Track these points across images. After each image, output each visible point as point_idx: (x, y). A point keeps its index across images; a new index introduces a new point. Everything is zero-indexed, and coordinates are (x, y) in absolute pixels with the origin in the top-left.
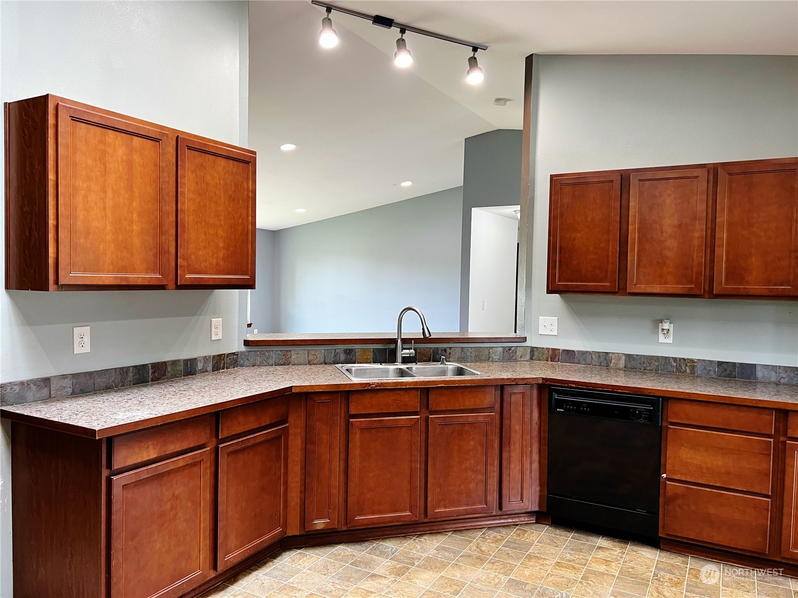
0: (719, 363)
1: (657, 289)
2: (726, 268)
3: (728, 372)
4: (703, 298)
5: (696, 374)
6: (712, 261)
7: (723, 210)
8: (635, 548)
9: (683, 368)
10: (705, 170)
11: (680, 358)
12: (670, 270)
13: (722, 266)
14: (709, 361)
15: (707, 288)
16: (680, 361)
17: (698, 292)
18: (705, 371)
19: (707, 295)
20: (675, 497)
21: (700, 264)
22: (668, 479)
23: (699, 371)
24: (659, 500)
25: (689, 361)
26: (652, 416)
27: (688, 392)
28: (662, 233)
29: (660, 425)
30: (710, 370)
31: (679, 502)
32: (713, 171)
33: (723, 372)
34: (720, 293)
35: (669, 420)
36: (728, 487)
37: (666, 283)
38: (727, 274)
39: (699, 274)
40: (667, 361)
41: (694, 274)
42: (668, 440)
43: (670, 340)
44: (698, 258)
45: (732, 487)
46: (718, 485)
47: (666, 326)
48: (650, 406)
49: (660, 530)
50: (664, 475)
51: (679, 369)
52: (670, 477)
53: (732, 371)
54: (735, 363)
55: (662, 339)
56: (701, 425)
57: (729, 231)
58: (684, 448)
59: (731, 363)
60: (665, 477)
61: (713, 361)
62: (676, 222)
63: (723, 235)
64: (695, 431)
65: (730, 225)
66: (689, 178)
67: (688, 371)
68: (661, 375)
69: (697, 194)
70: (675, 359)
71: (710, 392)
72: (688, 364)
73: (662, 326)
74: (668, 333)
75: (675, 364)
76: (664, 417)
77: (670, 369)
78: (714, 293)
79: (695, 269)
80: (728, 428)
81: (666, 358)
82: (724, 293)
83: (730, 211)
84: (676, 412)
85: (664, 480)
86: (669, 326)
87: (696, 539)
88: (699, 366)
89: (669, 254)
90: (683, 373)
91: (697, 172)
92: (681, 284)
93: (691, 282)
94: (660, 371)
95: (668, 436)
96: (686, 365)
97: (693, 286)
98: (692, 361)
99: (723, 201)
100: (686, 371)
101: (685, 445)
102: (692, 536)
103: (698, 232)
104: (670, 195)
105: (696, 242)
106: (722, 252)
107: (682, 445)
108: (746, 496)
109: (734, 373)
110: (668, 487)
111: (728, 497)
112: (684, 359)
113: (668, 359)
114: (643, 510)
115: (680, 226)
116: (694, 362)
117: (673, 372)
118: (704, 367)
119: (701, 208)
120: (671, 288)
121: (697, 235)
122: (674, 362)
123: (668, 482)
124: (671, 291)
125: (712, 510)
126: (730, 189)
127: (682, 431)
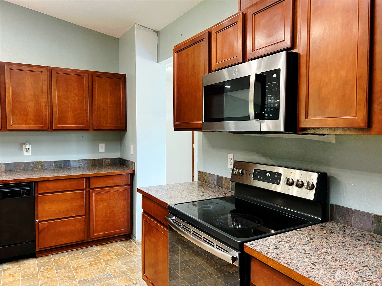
0: (54, 162)
1: (25, 127)
2: (58, 117)
3: (59, 165)
4: (48, 131)
5: (44, 169)
6: (52, 114)
7: (55, 90)
8: (24, 262)
9: (38, 167)
10: (45, 69)
11: (35, 162)
12: (31, 117)
13: (56, 115)
14: (50, 161)
15: (50, 127)
16: (35, 163)
17: (46, 129)
18: (48, 166)
19: (50, 130)
20: (44, 229)
21: (46, 115)
22: (40, 221)
23: (45, 167)
24: (35, 233)
25: (40, 162)
26: (30, 192)
27: (47, 177)
28: (25, 98)
29: (34, 196)
30: (51, 166)
31: (45, 231)
32: (50, 71)
33: (56, 166)
34: (56, 129)
35: (39, 192)
36: (68, 216)
37: (29, 124)
38: (58, 120)
39: (46, 119)
40: (29, 164)
41: (43, 120)
42: (39, 202)
43: (30, 153)
44: (45, 112)
45: (69, 216)
46: (64, 217)
47: (28, 146)
48: (28, 187)
49: (37, 248)
50: (38, 220)
51: (35, 167)
52: (40, 220)
53: (60, 165)
54: (61, 161)
55: (25, 153)
56: (55, 191)
57: (58, 100)
58: (47, 204)
59: (60, 161)
60: (38, 221)
61: (52, 161)
62: (33, 94)
63: (56, 101)
64: (52, 195)
65: (59, 97)
66: (38, 72)
67: (40, 167)
68: (27, 171)
69: (42, 80)
70: (33, 163)
71: (57, 175)
72: (40, 164)
73: (25, 146)
74: (29, 150)
75: (33, 165)
76: (36, 191)
77: (31, 168)
78: (53, 129)
79: (44, 117)
80: (66, 190)
81: (28, 162)
82: (58, 128)
83: (58, 90)
84: (41, 188)
85: (37, 223)
86: (29, 146)
87: (55, 245)
88: (45, 164)
89: (31, 109)
90: (37, 169)
91: (41, 70)
92: (37, 125)
93: (42, 124)
94: (25, 170)
95: (39, 200)
96: (39, 165)
97: (43, 126)
98: (41, 162)
99: (55, 86)
100: (39, 168)
101: (47, 202)
102: (53, 244)
103: (44, 99)
104: (28, 79)
105: (43, 104)
106: (56, 109)
107: (46, 203)
108: (75, 218)
109: (61, 166)
110: (40, 226)
111: (68, 221)
112: (38, 162)
113: (29, 163)
114: (27, 241)
115: (34, 95)
116: (43, 163)
117: (33, 169)
118: (47, 165)
119: (45, 87)
120: (33, 127)
121: (44, 100)
122: (33, 164)
123: (39, 223)
124: (32, 128)
125: (61, 229)
126: (58, 80)
127: (45, 196)
